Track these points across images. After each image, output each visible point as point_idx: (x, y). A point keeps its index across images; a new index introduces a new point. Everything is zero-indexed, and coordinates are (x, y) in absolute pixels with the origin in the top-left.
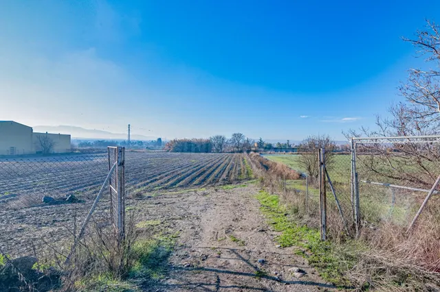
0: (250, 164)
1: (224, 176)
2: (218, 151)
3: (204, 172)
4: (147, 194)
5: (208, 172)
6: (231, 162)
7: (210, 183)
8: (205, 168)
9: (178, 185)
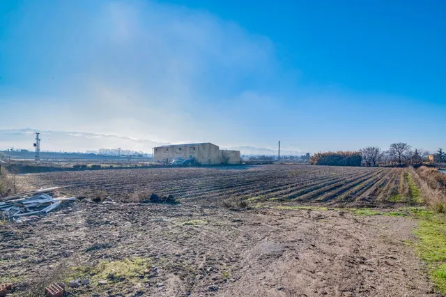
0: (416, 180)
1: (366, 194)
2: (369, 165)
3: (341, 186)
4: (259, 205)
5: (344, 187)
6: (386, 177)
7: (340, 201)
8: (342, 183)
9: (297, 198)
